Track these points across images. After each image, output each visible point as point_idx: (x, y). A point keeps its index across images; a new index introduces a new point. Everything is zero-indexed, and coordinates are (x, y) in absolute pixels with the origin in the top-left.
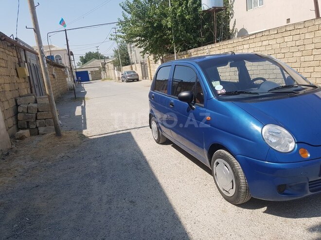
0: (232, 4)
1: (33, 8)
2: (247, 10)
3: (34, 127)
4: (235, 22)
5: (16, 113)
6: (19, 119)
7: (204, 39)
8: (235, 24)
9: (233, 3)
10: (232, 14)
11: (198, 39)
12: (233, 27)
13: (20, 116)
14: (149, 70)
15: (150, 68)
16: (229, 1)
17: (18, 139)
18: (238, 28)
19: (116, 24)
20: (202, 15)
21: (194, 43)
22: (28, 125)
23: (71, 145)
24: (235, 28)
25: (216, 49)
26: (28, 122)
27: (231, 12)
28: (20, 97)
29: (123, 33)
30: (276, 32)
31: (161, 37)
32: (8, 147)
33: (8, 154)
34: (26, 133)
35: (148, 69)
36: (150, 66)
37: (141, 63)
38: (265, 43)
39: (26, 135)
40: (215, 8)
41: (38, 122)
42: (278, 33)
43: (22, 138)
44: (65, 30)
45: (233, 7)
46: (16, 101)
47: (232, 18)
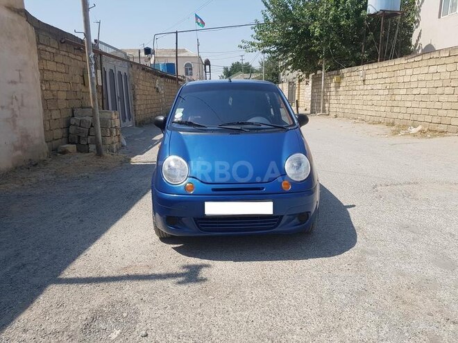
0: (419, 7)
1: (86, 9)
2: (439, 17)
3: (85, 143)
4: (420, 33)
5: (68, 125)
6: (71, 131)
7: (366, 55)
8: (419, 36)
9: (421, 6)
10: (418, 21)
11: (358, 54)
12: (417, 41)
13: (72, 129)
14: (297, 93)
15: (299, 90)
16: (416, 2)
17: (60, 153)
18: (424, 43)
19: (250, 26)
20: (368, 20)
21: (352, 60)
22: (79, 140)
23: (104, 167)
24: (419, 42)
25: (373, 71)
26: (79, 137)
27: (416, 19)
28: (82, 107)
29: (259, 40)
30: (448, 55)
31: (306, 48)
32: (42, 158)
33: (36, 164)
34: (71, 148)
35: (297, 91)
36: (299, 87)
37: (290, 83)
38: (433, 69)
39: (70, 150)
40: (384, 11)
41: (90, 138)
42: (450, 56)
43: (64, 152)
44: (177, 32)
45: (420, 10)
46: (73, 111)
47: (417, 27)
